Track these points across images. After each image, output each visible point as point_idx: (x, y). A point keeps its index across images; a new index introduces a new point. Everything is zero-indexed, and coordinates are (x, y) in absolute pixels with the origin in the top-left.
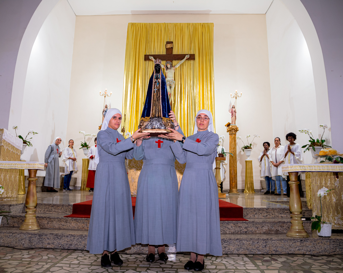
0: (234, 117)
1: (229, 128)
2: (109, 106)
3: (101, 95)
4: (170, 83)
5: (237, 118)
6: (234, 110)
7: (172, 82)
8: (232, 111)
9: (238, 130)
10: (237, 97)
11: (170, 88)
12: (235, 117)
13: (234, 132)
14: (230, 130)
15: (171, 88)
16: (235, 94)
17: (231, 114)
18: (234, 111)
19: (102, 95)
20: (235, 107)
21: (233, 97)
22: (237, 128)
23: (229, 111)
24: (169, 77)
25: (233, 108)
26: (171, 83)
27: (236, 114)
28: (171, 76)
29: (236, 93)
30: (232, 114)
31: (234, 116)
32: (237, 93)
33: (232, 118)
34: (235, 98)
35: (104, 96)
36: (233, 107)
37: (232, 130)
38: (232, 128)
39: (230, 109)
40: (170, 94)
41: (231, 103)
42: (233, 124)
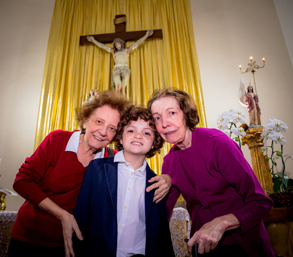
0: (255, 109)
1: (250, 133)
4: (120, 71)
5: (261, 111)
7: (124, 69)
8: (248, 98)
10: (254, 69)
11: (121, 80)
12: (258, 109)
14: (252, 137)
15: (123, 80)
16: (249, 64)
17: (246, 106)
18: (253, 96)
20: (254, 91)
21: (247, 71)
23: (241, 100)
24: (119, 62)
25: (249, 91)
26: (122, 71)
27: (259, 104)
28: (123, 60)
29: (250, 62)
30: (251, 106)
32: (255, 62)
33: (250, 111)
34: (250, 73)
36: (250, 90)
37: (257, 138)
38: (255, 134)
39: (243, 95)
40: (122, 89)
41: (243, 84)
42: (255, 125)
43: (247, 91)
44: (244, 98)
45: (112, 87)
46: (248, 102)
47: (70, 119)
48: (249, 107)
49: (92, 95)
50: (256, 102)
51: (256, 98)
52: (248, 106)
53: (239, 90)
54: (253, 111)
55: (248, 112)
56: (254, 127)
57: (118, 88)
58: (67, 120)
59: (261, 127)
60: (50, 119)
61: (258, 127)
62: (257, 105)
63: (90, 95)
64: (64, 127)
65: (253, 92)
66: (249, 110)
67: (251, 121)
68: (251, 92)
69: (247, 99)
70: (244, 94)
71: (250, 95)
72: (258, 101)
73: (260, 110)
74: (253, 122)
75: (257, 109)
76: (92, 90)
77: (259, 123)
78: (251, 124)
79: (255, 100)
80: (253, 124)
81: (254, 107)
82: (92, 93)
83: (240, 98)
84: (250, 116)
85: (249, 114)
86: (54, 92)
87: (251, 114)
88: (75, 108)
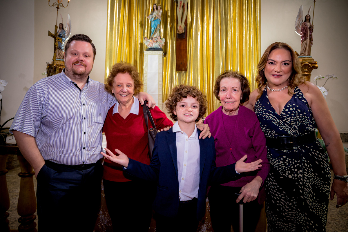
0: (308, 40)
2: (67, 26)
3: (51, 4)
5: (313, 42)
6: (308, 24)
9: (316, 68)
12: (311, 40)
13: (307, 72)
17: (300, 35)
18: (309, 27)
19: (53, 5)
20: (311, 20)
22: (315, 63)
23: (297, 29)
25: (305, 21)
31: (309, 38)
33: (302, 41)
35: (56, 6)
36: (308, 19)
37: (304, 68)
38: (303, 64)
39: (299, 23)
40: (184, 5)
41: (302, 12)
42: (305, 55)
43: (304, 20)
44: (300, 26)
45: (175, 2)
46: (303, 32)
47: (136, 33)
48: (302, 37)
49: (155, 10)
50: (310, 32)
51: (311, 29)
52: (302, 35)
53: (297, 18)
54: (305, 41)
55: (301, 41)
56: (303, 58)
57: (181, 4)
58: (134, 34)
59: (310, 58)
60: (118, 33)
61: (307, 57)
62: (311, 35)
63: (154, 9)
64: (131, 40)
65: (309, 21)
66: (302, 39)
67: (302, 51)
68: (308, 21)
69: (302, 29)
70: (301, 22)
71: (306, 25)
72: (313, 31)
73: (312, 40)
74: (304, 52)
75: (309, 39)
76: (155, 4)
77: (309, 54)
78: (301, 54)
79: (310, 30)
80: (303, 54)
81: (307, 38)
82: (156, 7)
83: (296, 26)
84: (302, 47)
85: (301, 44)
86: (120, 5)
87: (303, 45)
88: (140, 22)
